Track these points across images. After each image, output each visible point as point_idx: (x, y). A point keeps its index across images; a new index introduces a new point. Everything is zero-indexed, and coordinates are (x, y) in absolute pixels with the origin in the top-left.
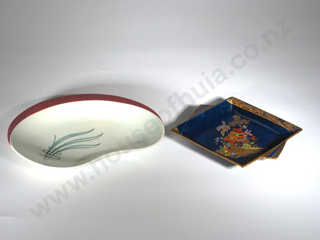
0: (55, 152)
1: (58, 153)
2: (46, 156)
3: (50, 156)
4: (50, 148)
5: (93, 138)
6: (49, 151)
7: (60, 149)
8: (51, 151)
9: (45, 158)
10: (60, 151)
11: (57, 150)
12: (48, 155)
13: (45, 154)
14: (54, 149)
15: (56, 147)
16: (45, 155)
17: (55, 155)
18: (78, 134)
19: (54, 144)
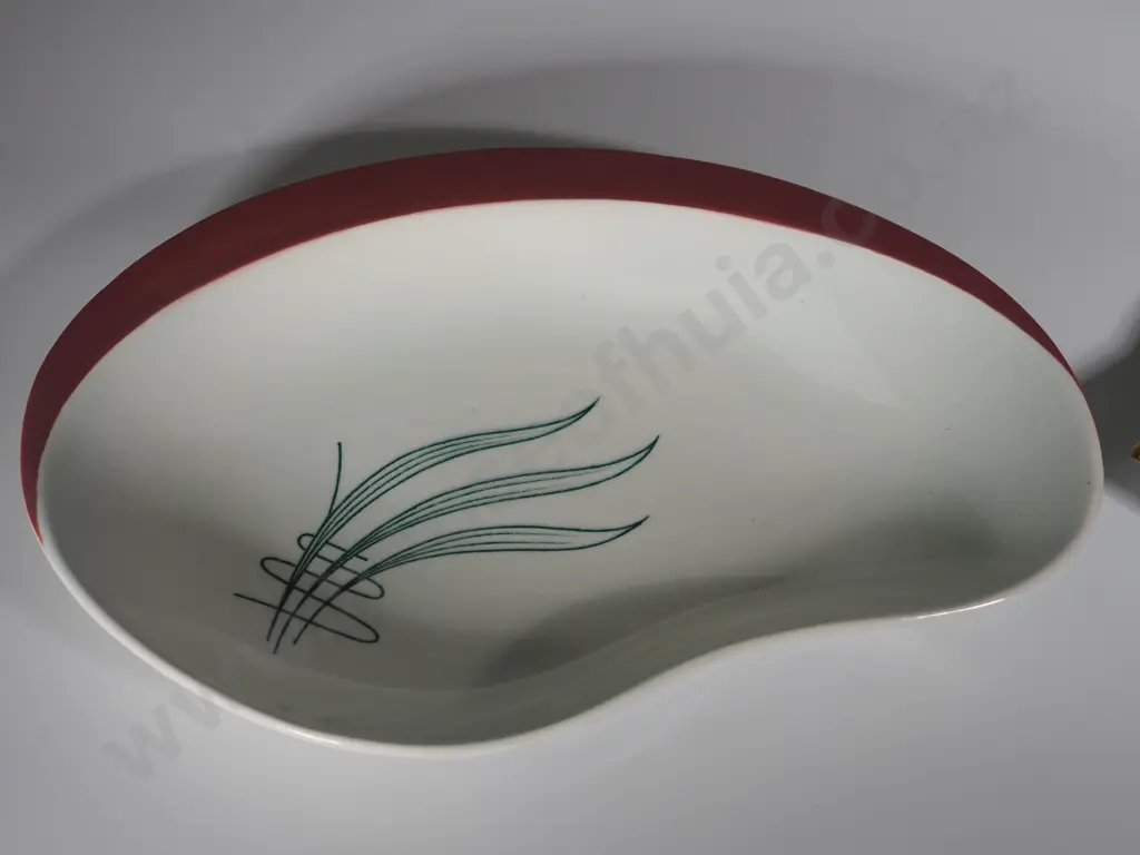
0: (342, 576)
1: (363, 586)
2: (280, 609)
3: (310, 607)
4: (306, 541)
5: (591, 475)
6: (301, 569)
7: (376, 553)
8: (318, 566)
9: (277, 631)
10: (376, 569)
11: (355, 564)
12: (296, 596)
13: (274, 592)
14: (335, 555)
15: (349, 536)
16: (276, 602)
17: (345, 601)
18: (496, 439)
19: (337, 516)
